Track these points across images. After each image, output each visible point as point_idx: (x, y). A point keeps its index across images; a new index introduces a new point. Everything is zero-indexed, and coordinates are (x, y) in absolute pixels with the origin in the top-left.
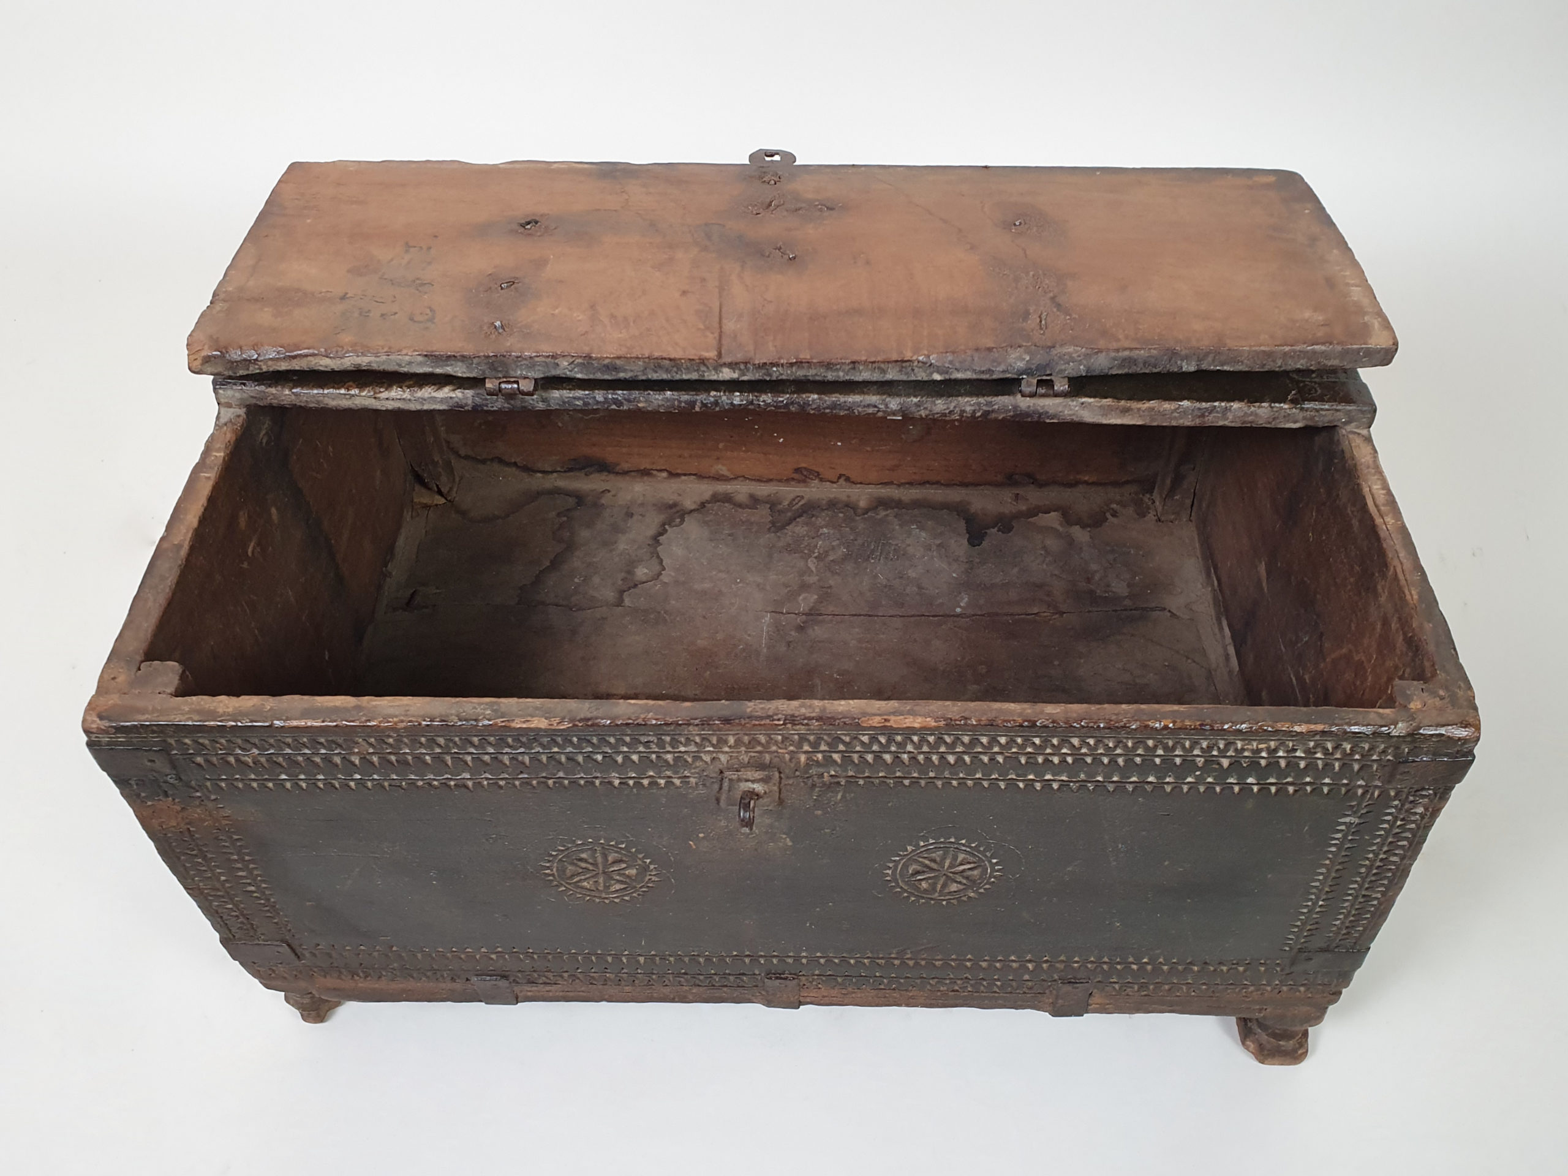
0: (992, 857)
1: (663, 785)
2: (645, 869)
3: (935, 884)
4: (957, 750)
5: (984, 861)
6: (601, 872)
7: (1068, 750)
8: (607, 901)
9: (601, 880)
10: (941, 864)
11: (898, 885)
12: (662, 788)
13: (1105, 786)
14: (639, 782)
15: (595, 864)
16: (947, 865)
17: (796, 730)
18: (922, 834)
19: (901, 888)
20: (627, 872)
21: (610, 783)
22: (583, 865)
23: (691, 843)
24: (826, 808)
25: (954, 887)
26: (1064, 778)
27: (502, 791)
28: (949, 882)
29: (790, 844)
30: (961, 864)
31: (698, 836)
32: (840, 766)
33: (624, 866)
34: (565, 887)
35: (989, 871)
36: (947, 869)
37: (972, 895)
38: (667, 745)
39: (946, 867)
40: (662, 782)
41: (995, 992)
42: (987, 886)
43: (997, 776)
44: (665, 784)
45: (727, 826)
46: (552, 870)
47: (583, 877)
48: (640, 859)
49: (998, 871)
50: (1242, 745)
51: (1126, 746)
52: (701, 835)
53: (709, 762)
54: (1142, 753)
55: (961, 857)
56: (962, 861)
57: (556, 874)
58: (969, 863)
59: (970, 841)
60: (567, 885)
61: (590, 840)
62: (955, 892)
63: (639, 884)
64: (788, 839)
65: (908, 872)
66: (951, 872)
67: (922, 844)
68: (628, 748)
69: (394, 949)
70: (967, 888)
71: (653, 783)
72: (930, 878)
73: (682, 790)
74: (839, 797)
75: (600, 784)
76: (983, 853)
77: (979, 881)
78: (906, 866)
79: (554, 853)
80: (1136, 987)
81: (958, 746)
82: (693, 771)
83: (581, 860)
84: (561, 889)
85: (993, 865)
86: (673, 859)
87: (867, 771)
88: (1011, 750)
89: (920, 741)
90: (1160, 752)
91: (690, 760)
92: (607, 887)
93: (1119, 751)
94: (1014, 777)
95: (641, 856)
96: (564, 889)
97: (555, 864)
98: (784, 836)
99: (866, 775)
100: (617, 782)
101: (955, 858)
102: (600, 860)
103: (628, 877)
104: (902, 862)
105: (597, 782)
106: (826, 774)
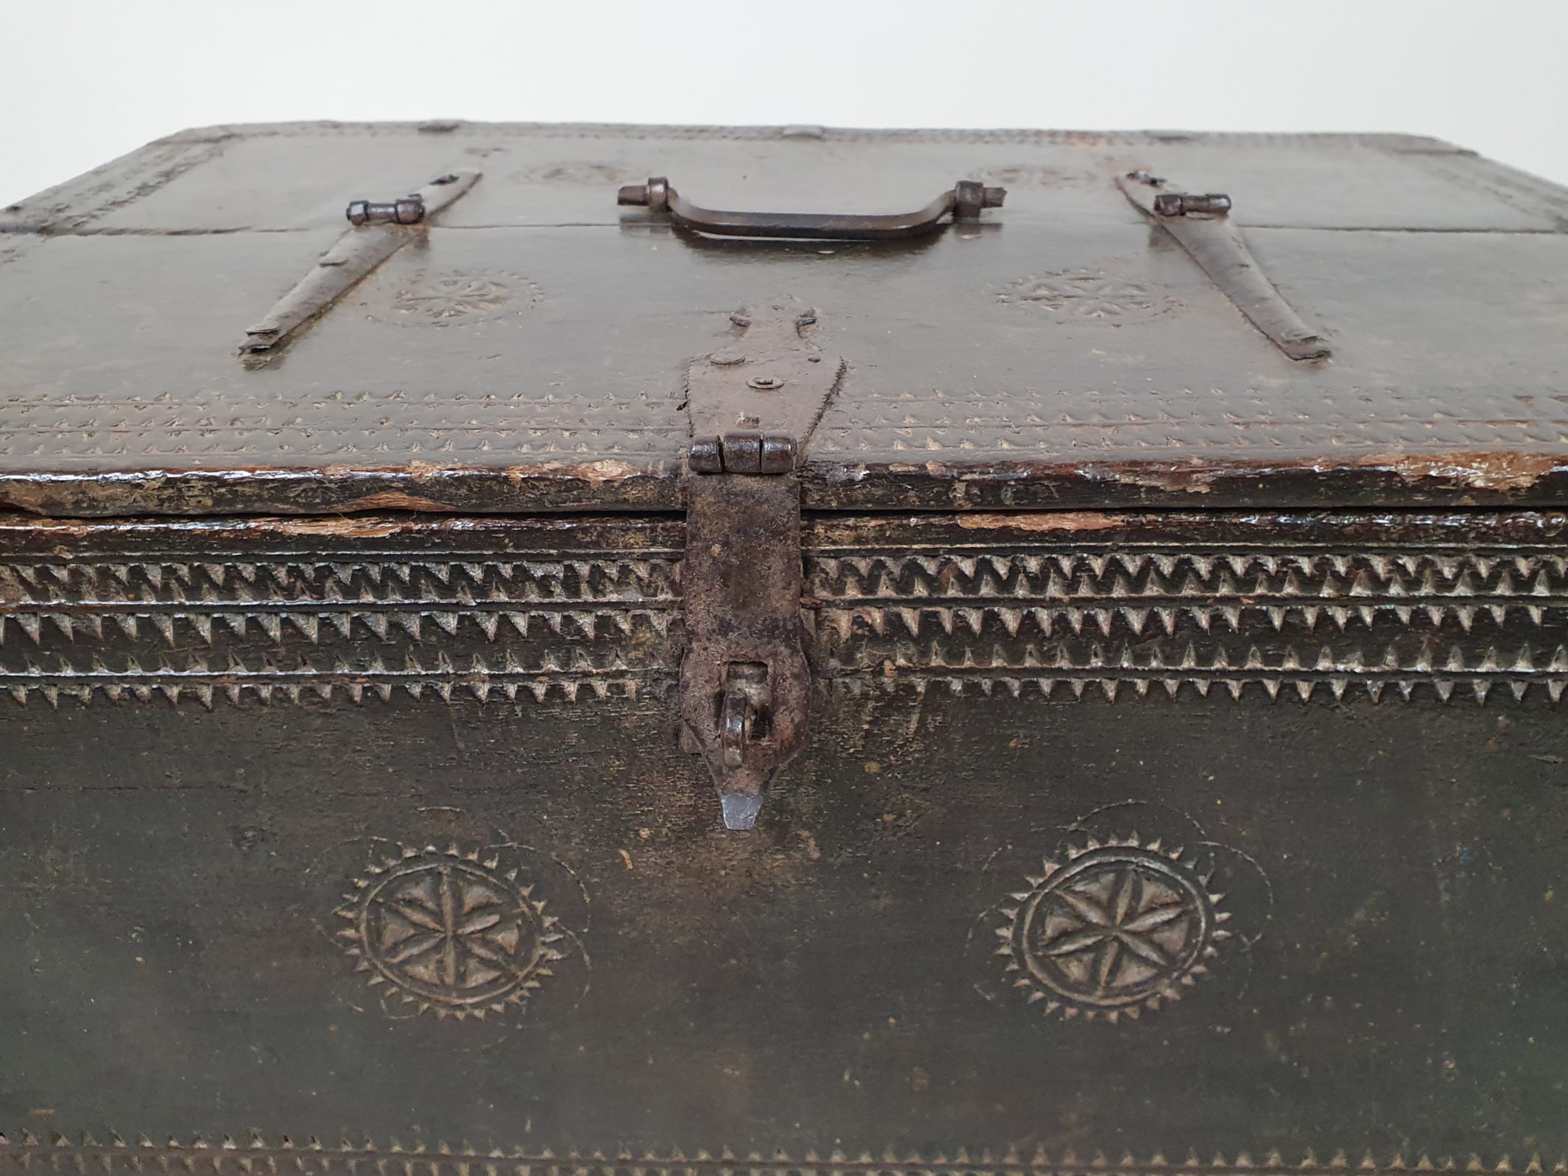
0: (1211, 888)
1: (573, 697)
2: (531, 930)
3: (1095, 965)
4: (1147, 593)
5: (1192, 899)
6: (450, 934)
7: (1365, 587)
8: (460, 1015)
9: (450, 960)
10: (1108, 908)
11: (1024, 971)
12: (571, 703)
13: (1432, 686)
14: (526, 687)
15: (438, 916)
16: (1121, 910)
17: (834, 543)
18: (1073, 826)
19: (1032, 976)
20: (499, 938)
21: (470, 691)
22: (417, 917)
23: (624, 853)
24: (887, 755)
25: (1133, 974)
26: (1355, 666)
27: (265, 710)
28: (1125, 962)
29: (816, 855)
30: (1151, 910)
31: (637, 834)
32: (915, 640)
33: (494, 919)
34: (384, 976)
35: (1203, 925)
36: (1123, 922)
37: (1169, 993)
38: (584, 586)
39: (1119, 919)
40: (571, 688)
42: (1199, 969)
43: (1225, 664)
44: (579, 694)
45: (695, 806)
46: (357, 930)
47: (415, 951)
48: (523, 898)
49: (1222, 925)
51: (1476, 575)
52: (645, 833)
53: (664, 633)
55: (1150, 890)
56: (1151, 901)
57: (365, 938)
58: (1166, 906)
59: (1167, 847)
60: (386, 972)
61: (431, 848)
62: (1137, 984)
63: (522, 967)
64: (812, 842)
65: (1044, 932)
66: (1127, 932)
67: (1073, 854)
68: (510, 593)
69: (62, 1142)
70: (1162, 972)
71: (555, 692)
72: (1086, 949)
73: (610, 707)
74: (913, 726)
75: (453, 692)
76: (1191, 876)
77: (1183, 954)
78: (1040, 920)
79: (362, 884)
81: (1149, 585)
82: (632, 655)
83: (411, 903)
84: (373, 981)
85: (1211, 910)
86: (588, 900)
87: (969, 654)
88: (1253, 590)
89: (1075, 569)
90: (1541, 590)
91: (625, 626)
92: (461, 977)
93: (1461, 590)
94: (1259, 666)
95: (526, 892)
96: (380, 979)
97: (364, 915)
98: (805, 834)
99: (967, 664)
100: (483, 691)
101: (1137, 894)
102: (448, 905)
103: (501, 949)
104: (1035, 903)
105: (446, 691)
106: (888, 664)
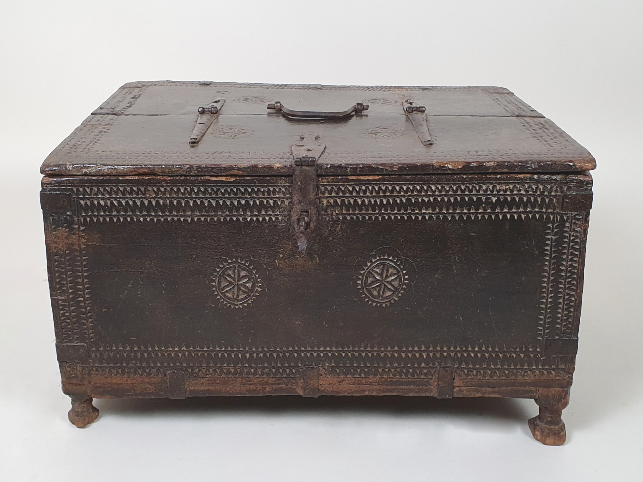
0: (404, 269)
2: (255, 283)
3: (379, 291)
5: (400, 272)
6: (236, 284)
7: (431, 193)
8: (237, 307)
9: (236, 291)
10: (381, 275)
11: (364, 293)
12: (267, 222)
13: (447, 216)
14: (258, 218)
15: (234, 279)
16: (384, 276)
17: (323, 183)
18: (373, 253)
19: (366, 295)
20: (247, 285)
21: (246, 219)
22: (229, 279)
23: (276, 261)
24: (334, 235)
25: (388, 293)
26: (430, 212)
27: (202, 224)
28: (386, 290)
29: (318, 262)
30: (391, 276)
31: (280, 256)
32: (340, 206)
33: (247, 279)
35: (402, 279)
36: (385, 279)
37: (396, 298)
38: (271, 193)
40: (267, 218)
41: (409, 378)
42: (402, 292)
43: (403, 212)
44: (269, 220)
45: (292, 248)
46: (215, 283)
47: (228, 289)
48: (254, 274)
49: (407, 279)
50: (499, 187)
51: (453, 189)
53: (287, 205)
54: (460, 193)
55: (390, 270)
56: (391, 273)
57: (217, 285)
58: (394, 275)
59: (394, 258)
60: (221, 295)
61: (234, 260)
62: (389, 296)
63: (252, 293)
64: (317, 258)
65: (368, 282)
66: (386, 282)
67: (374, 261)
68: (256, 195)
69: (135, 349)
70: (394, 293)
71: (264, 219)
72: (377, 287)
73: (275, 223)
74: (339, 228)
75: (242, 219)
76: (399, 266)
77: (398, 288)
78: (367, 279)
79: (218, 270)
80: (475, 372)
81: (387, 193)
82: (280, 210)
83: (228, 275)
84: (218, 298)
85: (404, 275)
86: (268, 274)
87: (351, 210)
88: (408, 194)
89: (372, 189)
90: (467, 193)
91: (279, 203)
92: (238, 296)
93: (450, 193)
94: (410, 212)
95: (254, 272)
97: (218, 279)
98: (316, 256)
99: (351, 212)
100: (249, 219)
101: (388, 271)
102: (237, 276)
103: (248, 288)
104: (366, 274)
106: (334, 213)
